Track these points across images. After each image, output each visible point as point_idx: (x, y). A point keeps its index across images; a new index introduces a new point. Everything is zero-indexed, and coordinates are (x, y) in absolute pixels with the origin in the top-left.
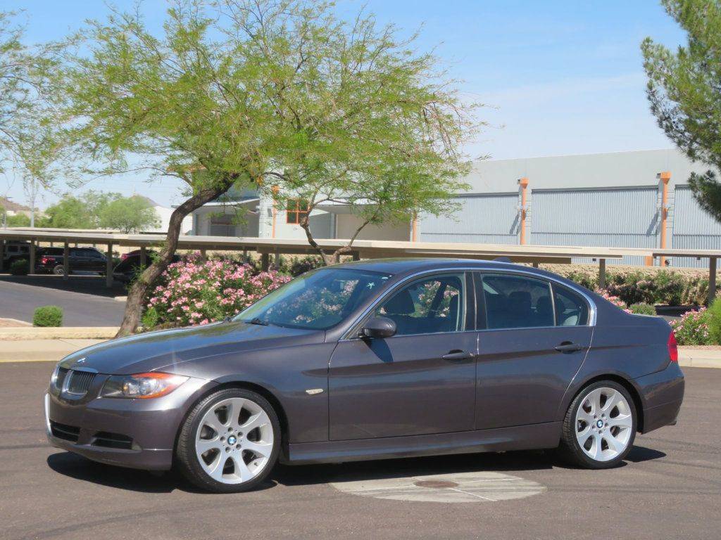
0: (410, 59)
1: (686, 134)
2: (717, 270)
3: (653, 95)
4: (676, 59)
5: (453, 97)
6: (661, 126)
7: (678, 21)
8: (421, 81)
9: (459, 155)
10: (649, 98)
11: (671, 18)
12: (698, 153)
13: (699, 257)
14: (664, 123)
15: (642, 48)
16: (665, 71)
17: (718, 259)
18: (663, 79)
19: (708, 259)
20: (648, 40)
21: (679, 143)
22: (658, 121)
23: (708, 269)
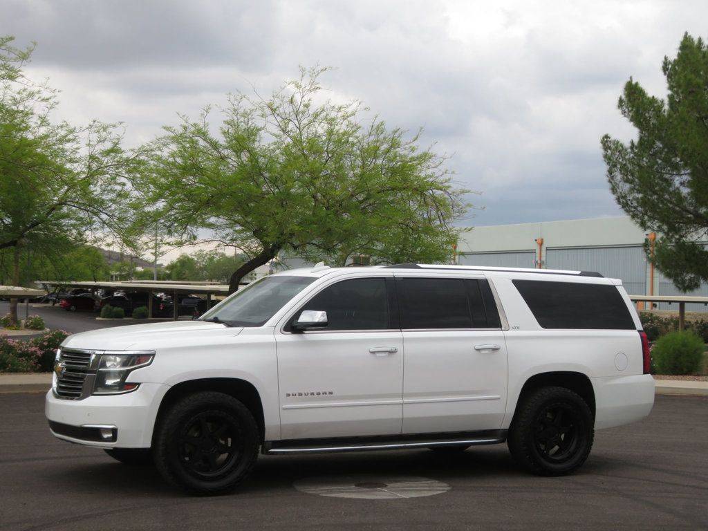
0: (414, 154)
1: (639, 209)
2: (686, 312)
3: (613, 179)
4: (629, 150)
5: (447, 184)
6: (619, 202)
7: (631, 120)
8: (424, 172)
9: (451, 229)
10: (610, 182)
11: (626, 118)
12: (649, 224)
13: (670, 302)
14: (621, 200)
15: (602, 142)
16: (621, 160)
17: (686, 304)
18: (619, 167)
19: (678, 304)
20: (606, 137)
21: (633, 217)
22: (617, 199)
23: (678, 311)
